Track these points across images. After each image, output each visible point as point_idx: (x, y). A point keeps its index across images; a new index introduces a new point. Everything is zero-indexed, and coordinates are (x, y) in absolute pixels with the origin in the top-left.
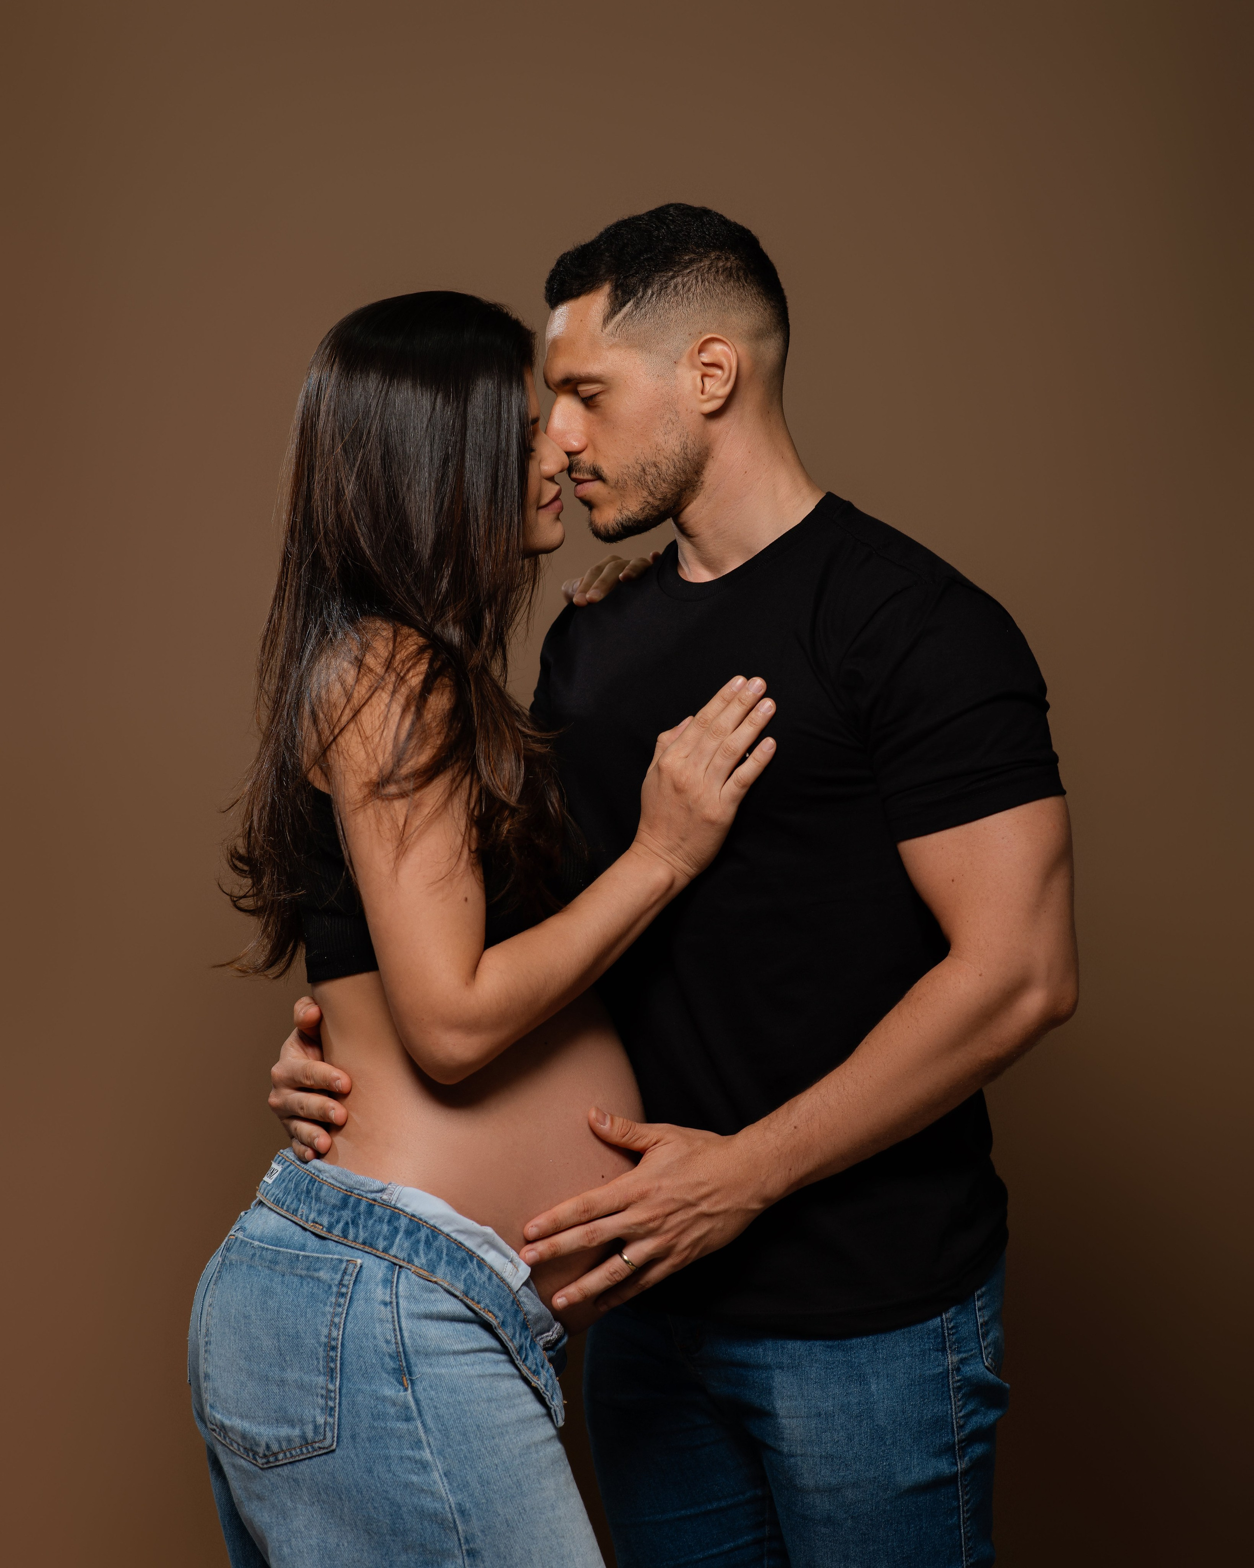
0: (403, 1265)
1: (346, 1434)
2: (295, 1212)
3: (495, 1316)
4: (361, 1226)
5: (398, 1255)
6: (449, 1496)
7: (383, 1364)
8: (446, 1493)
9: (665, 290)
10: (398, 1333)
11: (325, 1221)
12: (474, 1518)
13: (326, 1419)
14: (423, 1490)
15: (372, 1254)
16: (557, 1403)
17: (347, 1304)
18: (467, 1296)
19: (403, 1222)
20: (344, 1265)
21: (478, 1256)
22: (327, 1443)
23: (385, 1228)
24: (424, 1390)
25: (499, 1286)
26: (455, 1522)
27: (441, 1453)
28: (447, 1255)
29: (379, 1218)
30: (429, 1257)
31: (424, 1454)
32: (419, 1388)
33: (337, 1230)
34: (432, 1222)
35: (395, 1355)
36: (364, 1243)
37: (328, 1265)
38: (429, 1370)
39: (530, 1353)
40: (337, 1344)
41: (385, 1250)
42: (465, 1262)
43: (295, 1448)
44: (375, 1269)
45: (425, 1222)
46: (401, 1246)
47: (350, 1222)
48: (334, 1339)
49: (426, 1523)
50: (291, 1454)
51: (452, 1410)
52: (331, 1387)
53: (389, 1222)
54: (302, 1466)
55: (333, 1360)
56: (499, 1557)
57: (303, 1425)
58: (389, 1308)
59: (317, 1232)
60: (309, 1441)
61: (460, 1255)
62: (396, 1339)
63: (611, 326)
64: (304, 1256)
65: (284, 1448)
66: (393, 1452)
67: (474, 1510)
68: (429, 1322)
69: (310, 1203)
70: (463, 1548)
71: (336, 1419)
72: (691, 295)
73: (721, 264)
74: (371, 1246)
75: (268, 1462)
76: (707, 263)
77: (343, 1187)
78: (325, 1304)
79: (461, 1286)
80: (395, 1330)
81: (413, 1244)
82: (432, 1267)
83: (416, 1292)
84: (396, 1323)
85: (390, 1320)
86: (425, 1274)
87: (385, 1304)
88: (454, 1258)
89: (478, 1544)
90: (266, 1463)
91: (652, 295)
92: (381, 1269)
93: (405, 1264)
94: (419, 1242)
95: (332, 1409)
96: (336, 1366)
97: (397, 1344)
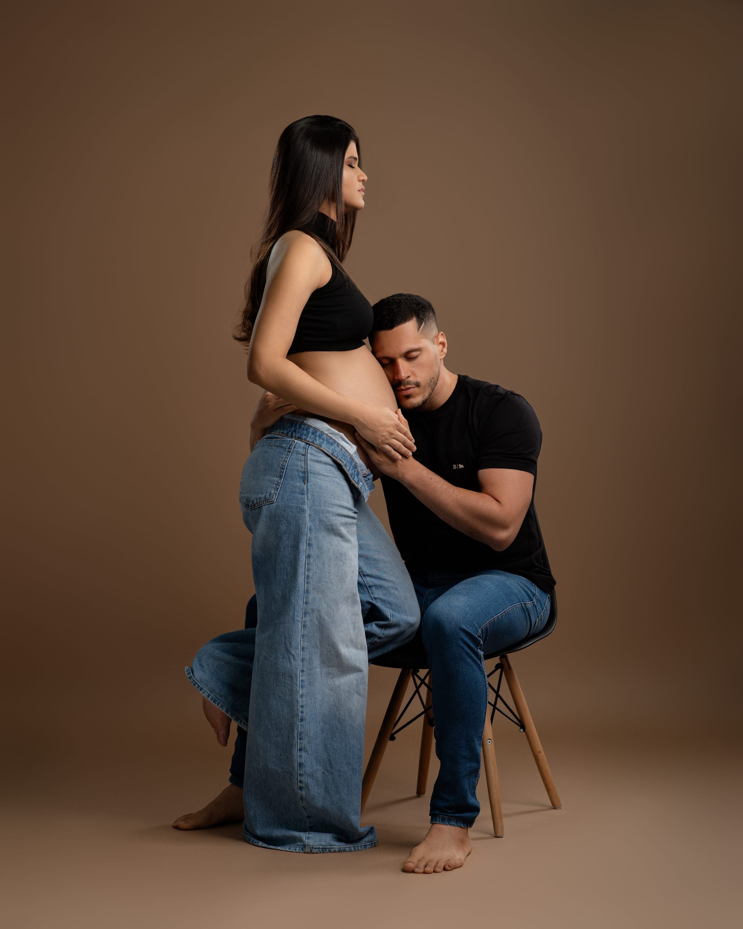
1: (280, 498)
3: (342, 462)
4: (297, 432)
5: (309, 441)
7: (298, 475)
11: (286, 432)
12: (313, 533)
13: (275, 492)
15: (301, 440)
18: (333, 455)
19: (311, 430)
20: (291, 442)
21: (337, 442)
22: (273, 500)
23: (305, 432)
24: (311, 486)
25: (345, 452)
27: (310, 508)
28: (326, 441)
29: (303, 429)
30: (320, 441)
31: (305, 507)
32: (309, 485)
33: (289, 434)
34: (321, 430)
35: (303, 472)
37: (286, 442)
38: (314, 479)
39: (356, 476)
40: (285, 468)
41: (305, 439)
42: (333, 444)
43: (261, 502)
45: (319, 430)
46: (310, 438)
48: (284, 466)
49: (297, 531)
50: (260, 504)
52: (279, 481)
53: (306, 430)
55: (282, 473)
56: (318, 548)
57: (266, 494)
58: (304, 456)
60: (267, 499)
61: (331, 441)
64: (279, 440)
65: (258, 502)
66: (294, 505)
67: (314, 530)
68: (318, 464)
71: (278, 492)
74: (300, 438)
77: (291, 420)
78: (283, 455)
79: (330, 451)
80: (305, 464)
81: (314, 437)
82: (321, 444)
83: (314, 452)
84: (306, 462)
85: (304, 461)
86: (317, 447)
90: (251, 508)
92: (303, 444)
93: (311, 444)
94: (316, 436)
95: (278, 489)
96: (283, 475)
97: (305, 468)
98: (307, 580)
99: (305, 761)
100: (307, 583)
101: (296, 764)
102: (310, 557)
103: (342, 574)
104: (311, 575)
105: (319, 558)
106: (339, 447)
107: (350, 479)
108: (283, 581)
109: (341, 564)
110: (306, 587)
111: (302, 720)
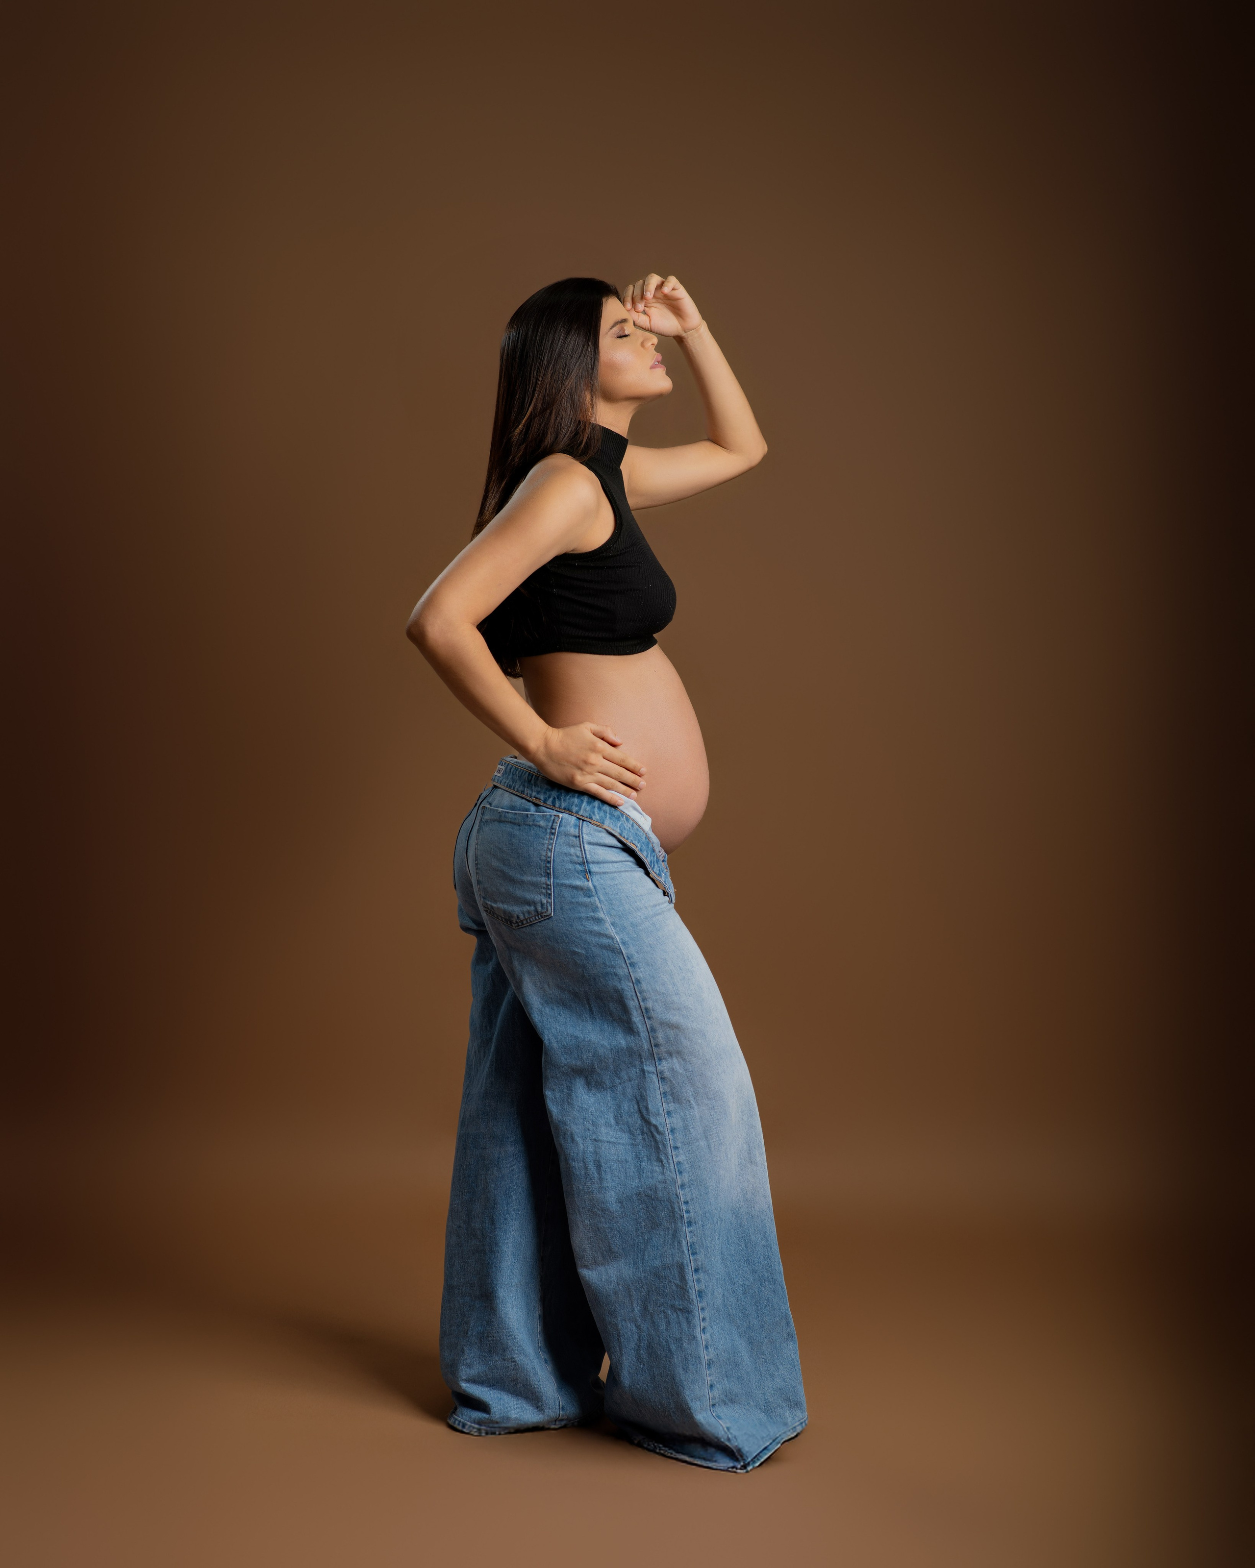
0: (585, 819)
1: (558, 908)
2: (523, 792)
3: (636, 846)
4: (562, 800)
5: (584, 815)
6: (616, 935)
7: (575, 868)
8: (614, 934)
10: (583, 853)
11: (541, 797)
12: (631, 946)
13: (547, 900)
14: (601, 934)
15: (568, 814)
16: (672, 891)
17: (555, 839)
18: (620, 836)
19: (586, 797)
20: (553, 817)
21: (626, 814)
22: (548, 913)
23: (576, 801)
24: (598, 880)
25: (637, 830)
26: (620, 948)
27: (609, 913)
29: (572, 795)
30: (600, 815)
31: (600, 914)
32: (595, 879)
33: (549, 802)
35: (582, 864)
36: (564, 808)
37: (544, 818)
38: (600, 870)
39: (656, 864)
40: (551, 860)
41: (576, 812)
42: (619, 817)
43: (532, 917)
44: (570, 820)
46: (585, 810)
47: (556, 798)
48: (549, 857)
49: (605, 952)
50: (530, 920)
51: (613, 889)
52: (549, 883)
53: (578, 797)
54: (536, 927)
55: (549, 868)
56: (648, 965)
57: (535, 904)
58: (578, 839)
59: (537, 803)
60: (539, 913)
61: (616, 814)
62: (582, 855)
65: (527, 918)
66: (582, 915)
67: (630, 942)
68: (599, 847)
69: (531, 787)
70: (627, 962)
71: (553, 900)
74: (568, 809)
75: (518, 926)
78: (544, 839)
79: (617, 830)
80: (581, 850)
81: (591, 808)
82: (601, 821)
83: (592, 832)
84: (582, 847)
85: (579, 845)
86: (598, 823)
87: (576, 837)
88: (613, 816)
89: (635, 959)
90: (517, 926)
92: (573, 820)
93: (588, 820)
94: (594, 807)
95: (550, 894)
96: (550, 872)
97: (583, 858)
98: (647, 1014)
99: (705, 1286)
100: (649, 1019)
101: (695, 1293)
102: (640, 982)
104: (651, 1006)
105: (654, 978)
106: (629, 822)
107: (649, 869)
109: (690, 975)
110: (649, 1024)
111: (690, 1224)
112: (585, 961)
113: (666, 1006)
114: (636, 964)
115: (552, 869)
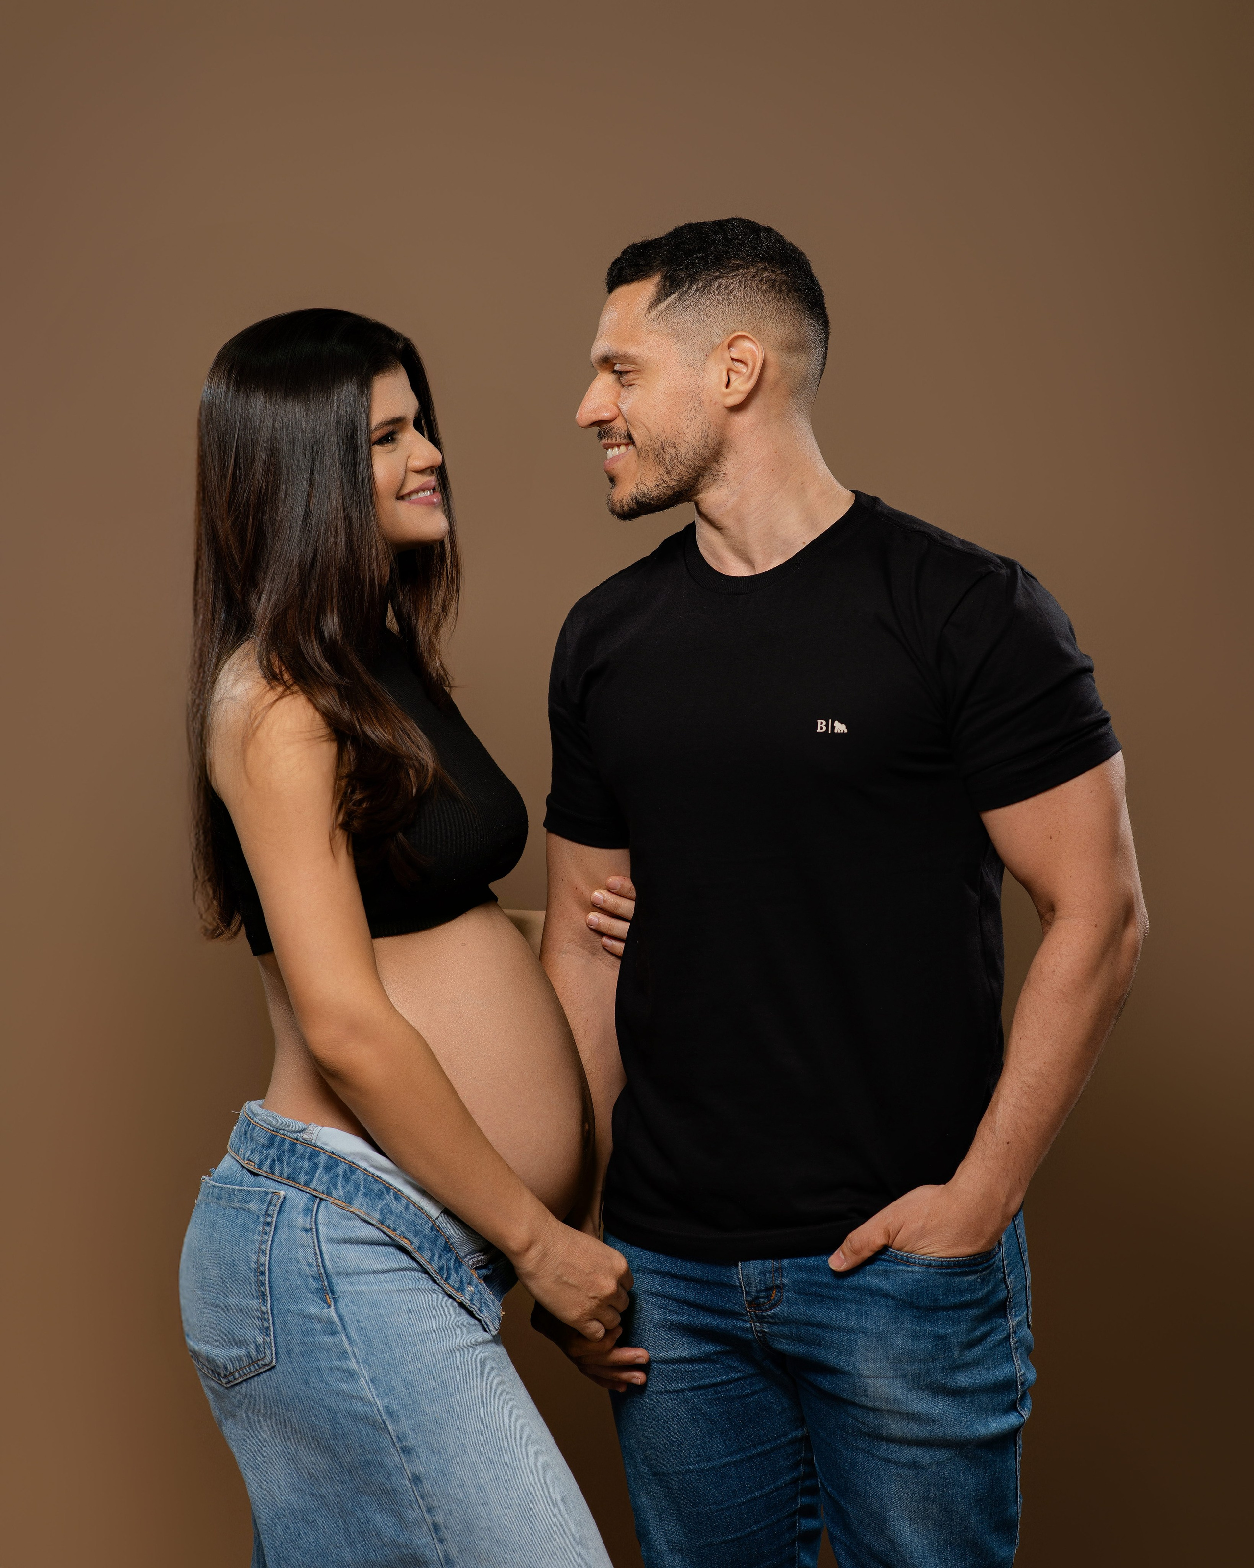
0: (323, 1197)
1: (282, 1351)
3: (410, 1242)
4: (285, 1163)
5: (318, 1188)
6: (377, 1400)
7: (307, 1285)
8: (374, 1398)
9: (709, 288)
10: (319, 1257)
11: (256, 1158)
12: (403, 1419)
13: (264, 1339)
14: (353, 1396)
15: (296, 1188)
17: (272, 1232)
18: (383, 1225)
19: (323, 1159)
20: (270, 1196)
21: (395, 1188)
22: (268, 1360)
23: (306, 1164)
24: (347, 1306)
25: (416, 1215)
26: (384, 1422)
27: (366, 1361)
28: (364, 1187)
29: (301, 1155)
30: (347, 1189)
31: (350, 1364)
32: (341, 1304)
33: (266, 1167)
34: (350, 1159)
35: (317, 1276)
36: (288, 1178)
37: (257, 1197)
38: (350, 1288)
39: (453, 1273)
40: (265, 1269)
41: (307, 1184)
42: (382, 1193)
43: (245, 1367)
44: (297, 1199)
45: (343, 1158)
46: (320, 1180)
47: (276, 1159)
48: (262, 1265)
49: (360, 1426)
50: (243, 1372)
51: (373, 1322)
52: (263, 1309)
53: (310, 1158)
54: (254, 1383)
55: (263, 1284)
56: (434, 1452)
57: (247, 1345)
58: (309, 1234)
59: (251, 1169)
60: (254, 1359)
61: (376, 1187)
62: (317, 1262)
63: (654, 313)
64: (239, 1190)
65: (237, 1368)
66: (323, 1364)
67: (401, 1411)
68: (348, 1246)
69: (247, 1143)
70: (397, 1446)
71: (272, 1338)
72: (732, 297)
73: (766, 274)
74: (294, 1180)
75: (229, 1382)
76: (753, 271)
77: (271, 1128)
78: (254, 1233)
79: (377, 1215)
80: (316, 1254)
81: (331, 1178)
82: (349, 1200)
83: (335, 1219)
84: (317, 1247)
85: (311, 1245)
86: (343, 1205)
87: (306, 1231)
88: (372, 1190)
89: (410, 1441)
91: (696, 290)
92: (302, 1199)
93: (326, 1198)
94: (337, 1176)
95: (268, 1329)
96: (266, 1290)
97: (319, 1266)
98: (436, 1533)
100: (441, 1541)
102: (421, 1479)
103: (520, 1499)
104: (442, 1521)
105: (445, 1475)
106: (399, 1201)
108: (375, 1551)
110: (440, 1549)
112: (331, 1442)
113: (467, 1522)
114: (412, 1449)
115: (267, 1286)
